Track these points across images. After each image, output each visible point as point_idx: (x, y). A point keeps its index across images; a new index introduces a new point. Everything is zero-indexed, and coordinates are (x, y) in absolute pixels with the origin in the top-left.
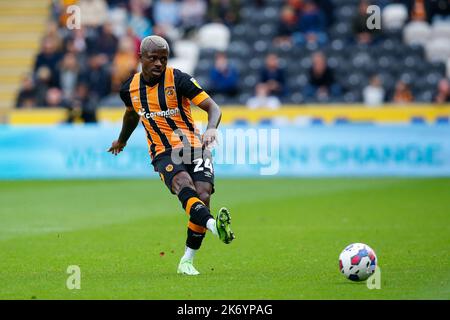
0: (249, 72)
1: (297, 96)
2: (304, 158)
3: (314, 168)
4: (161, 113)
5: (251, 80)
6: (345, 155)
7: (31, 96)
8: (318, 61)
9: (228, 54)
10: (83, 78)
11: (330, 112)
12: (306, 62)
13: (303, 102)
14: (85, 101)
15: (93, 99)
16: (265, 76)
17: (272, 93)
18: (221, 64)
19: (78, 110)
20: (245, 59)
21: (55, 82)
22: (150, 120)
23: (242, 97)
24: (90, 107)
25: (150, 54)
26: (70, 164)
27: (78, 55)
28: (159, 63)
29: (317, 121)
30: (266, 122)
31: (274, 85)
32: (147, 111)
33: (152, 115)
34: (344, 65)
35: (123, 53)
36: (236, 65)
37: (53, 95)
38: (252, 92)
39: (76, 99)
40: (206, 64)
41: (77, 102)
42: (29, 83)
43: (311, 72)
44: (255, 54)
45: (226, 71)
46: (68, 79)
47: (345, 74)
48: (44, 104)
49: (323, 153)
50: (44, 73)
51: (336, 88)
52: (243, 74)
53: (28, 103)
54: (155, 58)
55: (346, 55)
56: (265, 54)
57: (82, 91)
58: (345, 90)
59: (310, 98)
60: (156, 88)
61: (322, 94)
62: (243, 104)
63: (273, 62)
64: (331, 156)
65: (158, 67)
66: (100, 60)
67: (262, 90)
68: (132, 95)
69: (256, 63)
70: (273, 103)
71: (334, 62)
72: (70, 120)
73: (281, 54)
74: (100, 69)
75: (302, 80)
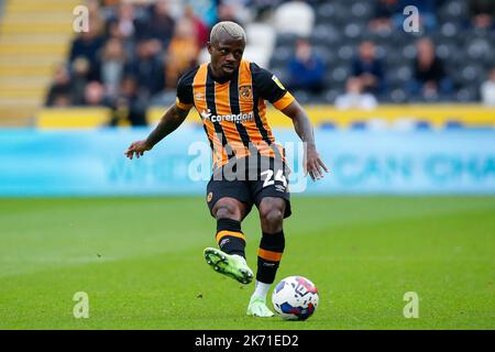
0: (338, 62)
1: (398, 94)
2: (406, 170)
3: (420, 182)
4: (230, 117)
5: (340, 73)
6: (458, 166)
7: (64, 93)
8: (424, 50)
9: (312, 41)
10: (130, 70)
11: (440, 113)
12: (409, 51)
13: (405, 101)
14: (133, 98)
15: (143, 97)
16: (357, 68)
17: (367, 90)
18: (304, 53)
19: (123, 110)
20: (333, 46)
21: (95, 75)
22: (216, 124)
23: (330, 94)
24: (139, 105)
25: (221, 45)
26: (113, 177)
27: (124, 40)
28: (231, 57)
29: (423, 125)
30: (359, 126)
31: (369, 79)
32: (214, 113)
33: (219, 119)
34: (457, 55)
35: (180, 39)
36: (322, 54)
37: (94, 91)
38: (342, 88)
39: (122, 96)
40: (284, 53)
41: (122, 100)
42: (63, 76)
43: (415, 63)
44: (346, 41)
45: (310, 61)
46: (112, 71)
47: (459, 66)
48: (81, 102)
49: (431, 163)
50: (82, 65)
51: (446, 84)
52: (330, 66)
53: (62, 100)
54: (228, 51)
55: (460, 43)
56: (358, 40)
57: (129, 86)
58: (458, 86)
59: (414, 96)
60: (228, 85)
61: (429, 91)
62: (331, 102)
63: (369, 51)
64: (440, 169)
65: (231, 62)
66: (152, 47)
67: (355, 85)
68: (194, 90)
69: (346, 52)
70: (368, 102)
71: (444, 51)
72: (114, 123)
73: (378, 40)
74: (152, 58)
75: (404, 73)
